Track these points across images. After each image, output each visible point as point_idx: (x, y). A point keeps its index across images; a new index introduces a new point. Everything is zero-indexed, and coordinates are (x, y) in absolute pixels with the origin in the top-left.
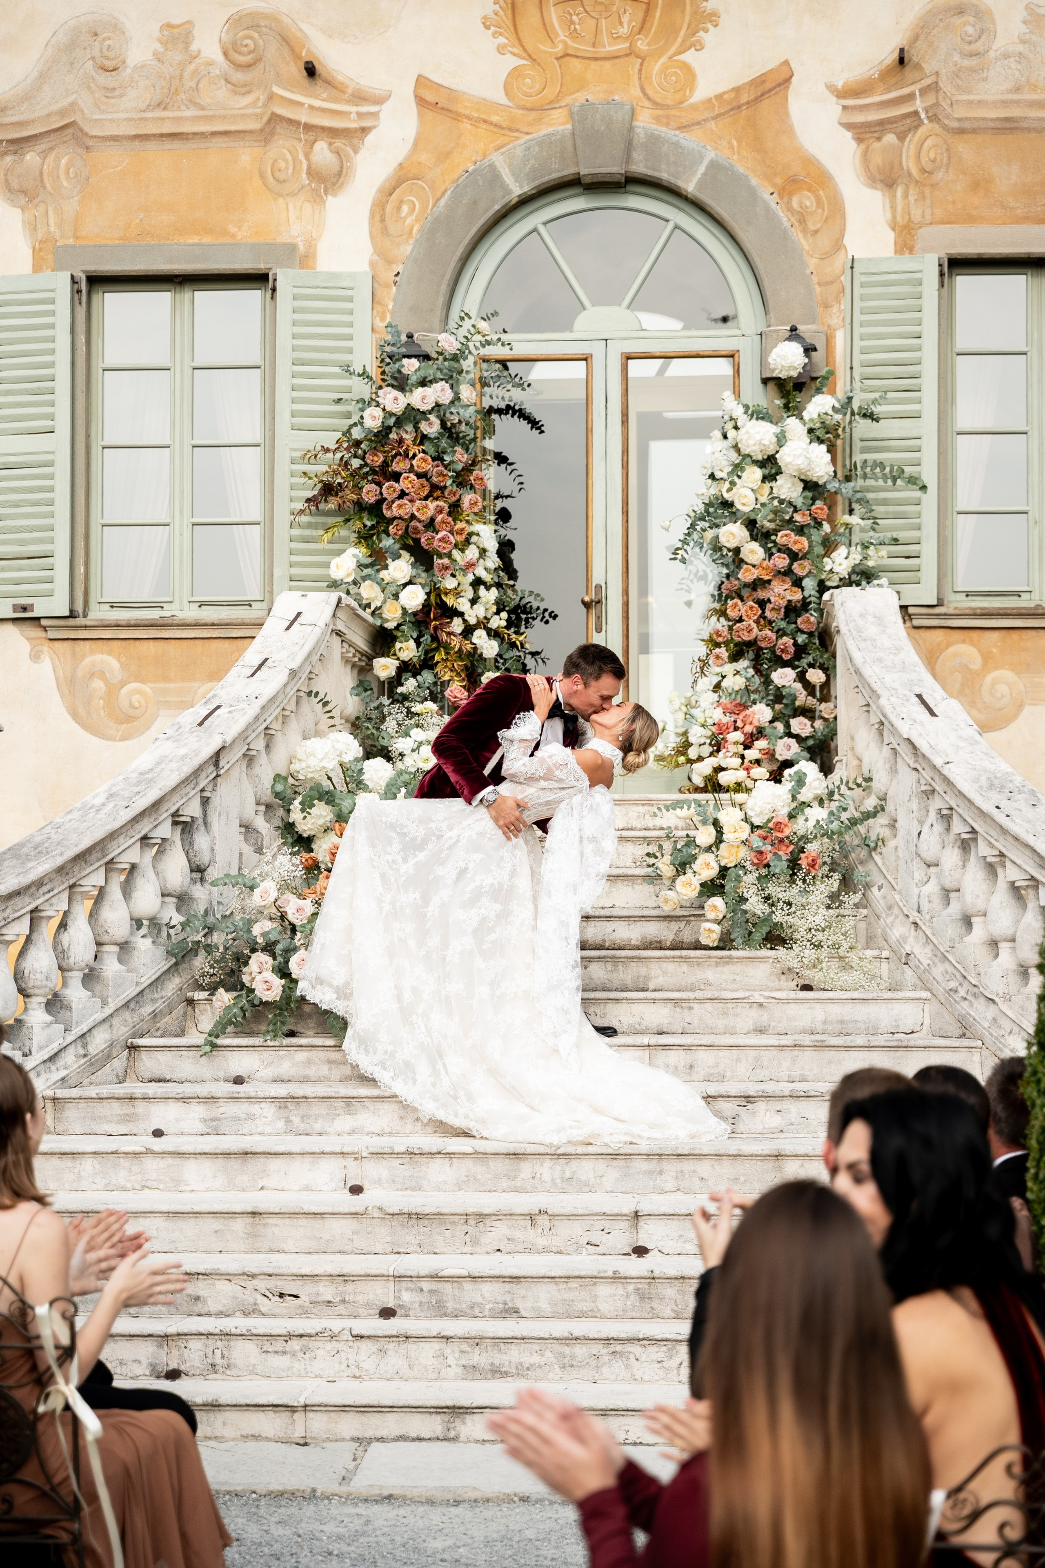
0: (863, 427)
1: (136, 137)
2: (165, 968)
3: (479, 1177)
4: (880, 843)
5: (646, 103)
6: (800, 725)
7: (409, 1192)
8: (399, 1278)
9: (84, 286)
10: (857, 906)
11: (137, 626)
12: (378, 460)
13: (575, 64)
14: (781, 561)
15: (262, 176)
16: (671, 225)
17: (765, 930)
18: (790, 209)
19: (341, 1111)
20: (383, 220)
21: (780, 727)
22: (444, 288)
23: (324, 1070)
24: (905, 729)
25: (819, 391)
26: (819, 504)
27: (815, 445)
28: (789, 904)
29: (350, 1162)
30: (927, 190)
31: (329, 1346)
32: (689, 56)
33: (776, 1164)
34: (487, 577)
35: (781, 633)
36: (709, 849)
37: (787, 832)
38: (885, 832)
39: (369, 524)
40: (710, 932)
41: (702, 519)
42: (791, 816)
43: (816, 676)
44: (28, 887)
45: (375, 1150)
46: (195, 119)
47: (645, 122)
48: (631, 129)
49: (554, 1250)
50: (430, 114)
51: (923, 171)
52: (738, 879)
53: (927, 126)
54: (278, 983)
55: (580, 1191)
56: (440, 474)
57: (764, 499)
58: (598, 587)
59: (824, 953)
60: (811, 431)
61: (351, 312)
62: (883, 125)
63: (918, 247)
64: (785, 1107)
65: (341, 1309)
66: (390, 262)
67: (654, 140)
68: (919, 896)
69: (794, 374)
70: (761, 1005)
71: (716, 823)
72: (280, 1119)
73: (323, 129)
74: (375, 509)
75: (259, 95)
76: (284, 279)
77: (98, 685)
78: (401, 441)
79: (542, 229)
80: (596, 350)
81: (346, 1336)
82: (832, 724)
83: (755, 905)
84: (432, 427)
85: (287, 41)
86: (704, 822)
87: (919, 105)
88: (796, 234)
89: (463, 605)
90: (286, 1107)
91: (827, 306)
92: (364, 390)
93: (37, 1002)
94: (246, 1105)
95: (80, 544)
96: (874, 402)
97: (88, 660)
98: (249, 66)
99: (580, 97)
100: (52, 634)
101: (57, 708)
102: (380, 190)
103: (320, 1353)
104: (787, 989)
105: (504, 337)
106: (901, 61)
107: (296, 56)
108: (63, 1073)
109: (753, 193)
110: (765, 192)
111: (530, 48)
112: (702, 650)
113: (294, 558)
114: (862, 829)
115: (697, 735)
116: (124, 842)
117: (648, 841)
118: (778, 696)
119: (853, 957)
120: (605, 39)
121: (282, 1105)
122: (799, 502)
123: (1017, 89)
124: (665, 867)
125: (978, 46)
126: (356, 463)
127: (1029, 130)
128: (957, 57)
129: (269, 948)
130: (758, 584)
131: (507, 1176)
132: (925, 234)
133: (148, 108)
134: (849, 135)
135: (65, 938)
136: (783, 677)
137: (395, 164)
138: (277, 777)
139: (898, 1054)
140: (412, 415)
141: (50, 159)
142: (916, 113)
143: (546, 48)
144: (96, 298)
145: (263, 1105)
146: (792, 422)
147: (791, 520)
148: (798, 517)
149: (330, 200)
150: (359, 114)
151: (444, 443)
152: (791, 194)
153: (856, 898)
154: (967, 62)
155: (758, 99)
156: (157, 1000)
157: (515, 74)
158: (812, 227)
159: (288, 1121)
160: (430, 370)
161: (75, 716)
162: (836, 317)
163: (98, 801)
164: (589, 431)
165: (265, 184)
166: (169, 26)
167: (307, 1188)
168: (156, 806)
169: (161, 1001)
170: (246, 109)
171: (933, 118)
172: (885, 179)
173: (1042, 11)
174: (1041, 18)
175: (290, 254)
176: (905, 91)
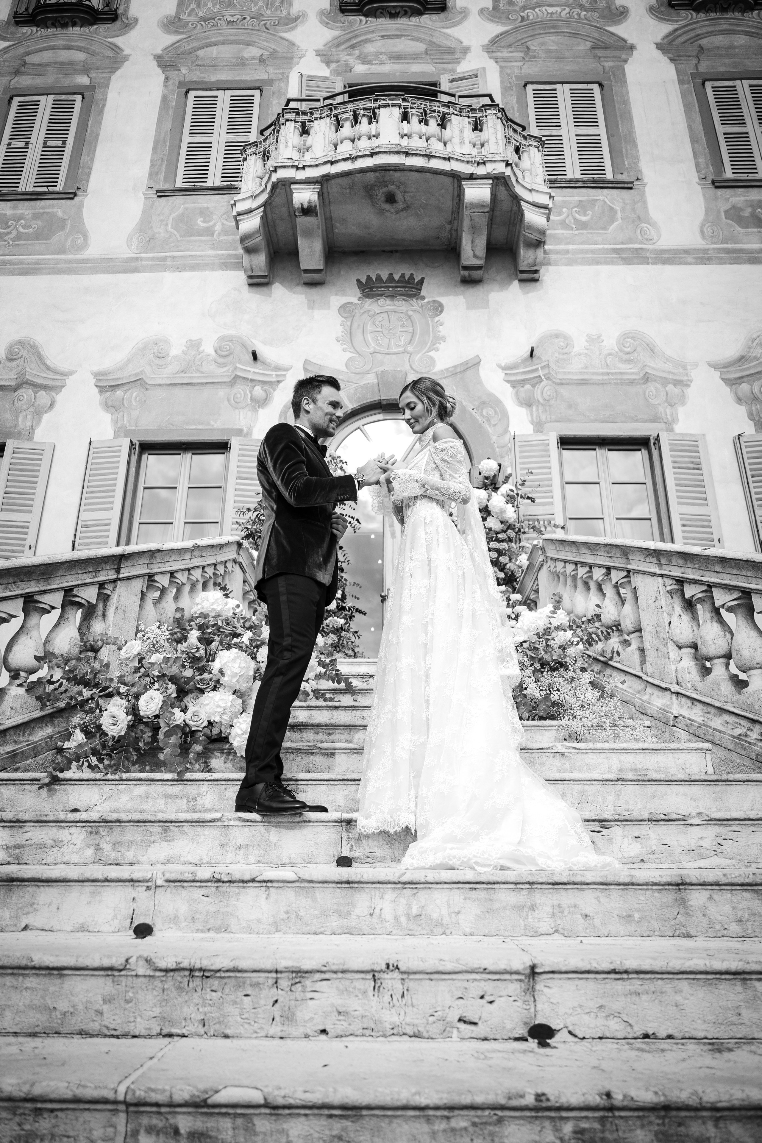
1: (170, 384)
2: (37, 716)
3: (302, 913)
4: (615, 654)
5: (413, 372)
7: (212, 934)
9: (137, 447)
13: (379, 356)
18: (482, 415)
19: (157, 838)
25: (504, 483)
26: (510, 531)
27: (506, 504)
29: (140, 892)
30: (547, 408)
32: (432, 354)
33: (678, 896)
45: (173, 877)
46: (199, 377)
49: (409, 1030)
51: (545, 400)
53: (545, 382)
55: (431, 933)
62: (524, 382)
63: (545, 429)
64: (644, 832)
68: (677, 671)
70: (563, 755)
72: (89, 846)
73: (259, 381)
75: (230, 368)
76: (235, 443)
79: (362, 427)
83: (533, 691)
85: (244, 346)
87: (541, 373)
88: (486, 425)
90: (97, 833)
91: (502, 457)
94: (55, 830)
98: (226, 356)
99: (381, 369)
106: (532, 354)
107: (248, 350)
109: (464, 408)
110: (470, 408)
111: (358, 350)
120: (393, 346)
121: (94, 829)
122: (499, 530)
123: (586, 368)
125: (566, 350)
127: (593, 384)
128: (557, 355)
131: (337, 912)
132: (549, 426)
133: (177, 373)
134: (508, 385)
139: (718, 788)
141: (128, 394)
142: (540, 376)
143: (365, 349)
144: (145, 457)
145: (73, 830)
148: (499, 536)
149: (261, 411)
150: (277, 375)
152: (482, 409)
154: (561, 357)
155: (464, 371)
156: (21, 742)
157: (350, 359)
158: (493, 423)
159: (98, 848)
162: (507, 462)
165: (230, 404)
166: (191, 340)
167: (83, 929)
169: (25, 744)
170: (223, 373)
171: (548, 379)
172: (528, 403)
173: (595, 337)
174: (595, 340)
175: (239, 432)
176: (534, 367)
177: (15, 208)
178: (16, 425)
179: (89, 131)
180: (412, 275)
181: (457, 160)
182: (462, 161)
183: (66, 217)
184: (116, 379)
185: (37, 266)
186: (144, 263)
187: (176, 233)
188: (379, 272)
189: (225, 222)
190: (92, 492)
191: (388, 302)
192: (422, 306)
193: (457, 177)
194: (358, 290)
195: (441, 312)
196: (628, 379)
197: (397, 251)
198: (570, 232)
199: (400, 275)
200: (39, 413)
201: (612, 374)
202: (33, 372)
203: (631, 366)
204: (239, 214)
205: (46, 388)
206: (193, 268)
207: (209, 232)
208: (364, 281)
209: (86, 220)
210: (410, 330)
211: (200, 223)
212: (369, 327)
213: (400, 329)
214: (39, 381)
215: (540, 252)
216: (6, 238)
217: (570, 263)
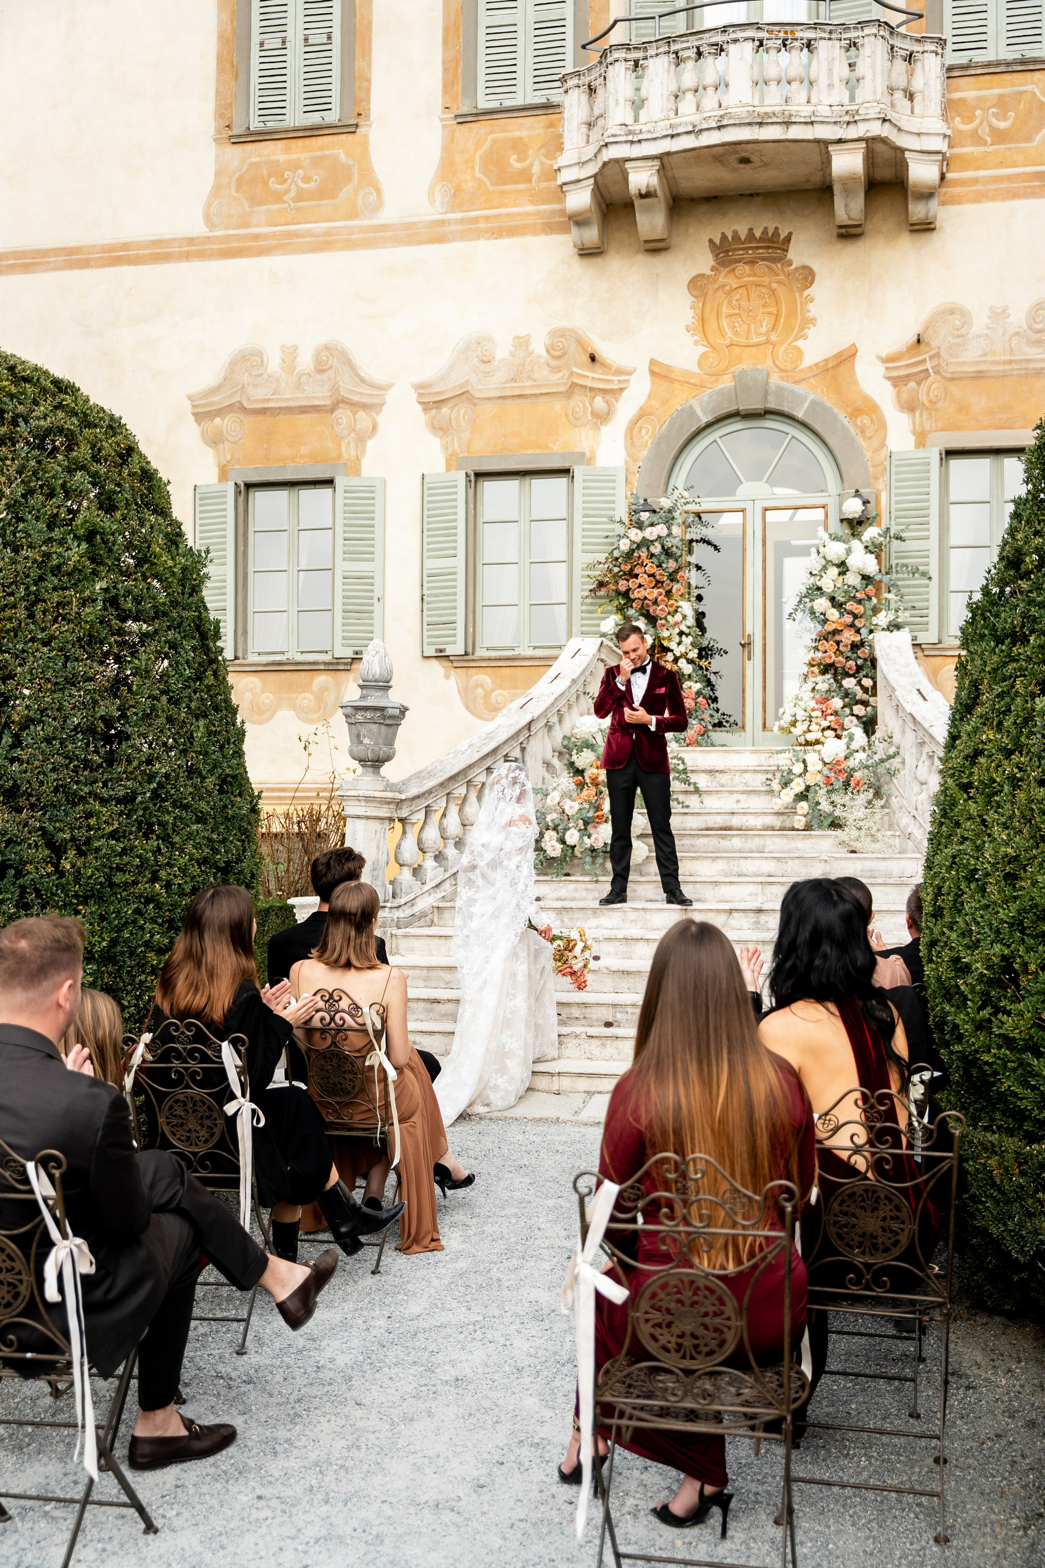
0: (896, 544)
1: (501, 397)
4: (896, 772)
5: (776, 369)
6: (859, 710)
8: (614, 1006)
9: (473, 478)
10: (882, 807)
11: (500, 659)
12: (627, 568)
13: (737, 350)
14: (848, 619)
15: (567, 416)
16: (790, 436)
17: (830, 820)
18: (855, 425)
19: (590, 916)
20: (631, 438)
21: (847, 710)
22: (665, 473)
23: (584, 894)
24: (909, 708)
25: (871, 525)
26: (870, 587)
27: (868, 555)
28: (844, 806)
30: (933, 413)
31: (575, 1041)
32: (800, 343)
34: (687, 631)
35: (848, 658)
36: (800, 775)
37: (843, 766)
38: (900, 766)
39: (622, 602)
40: (799, 821)
41: (806, 597)
42: (846, 758)
43: (867, 682)
44: (424, 794)
45: (606, 937)
46: (531, 387)
47: (775, 380)
48: (767, 384)
50: (657, 380)
51: (931, 402)
52: (816, 792)
53: (933, 377)
54: (559, 846)
56: (661, 575)
57: (839, 585)
58: (749, 636)
59: (863, 833)
60: (866, 547)
61: (614, 488)
62: (908, 377)
63: (928, 444)
65: (584, 1022)
66: (635, 460)
67: (780, 390)
68: (916, 801)
69: (857, 516)
70: (826, 861)
71: (804, 762)
73: (600, 389)
74: (626, 594)
75: (565, 373)
76: (578, 471)
77: (480, 691)
78: (639, 557)
79: (719, 440)
80: (748, 506)
81: (585, 1036)
82: (874, 708)
83: (825, 806)
84: (656, 549)
85: (581, 343)
86: (797, 761)
87: (928, 365)
88: (859, 439)
89: (673, 645)
91: (876, 478)
92: (620, 529)
93: (430, 856)
95: (471, 616)
96: (902, 531)
97: (475, 678)
98: (560, 357)
99: (739, 367)
100: (455, 664)
101: (458, 703)
102: (630, 422)
103: (570, 1045)
104: (843, 853)
105: (697, 500)
106: (919, 341)
107: (585, 350)
108: (443, 894)
109: (835, 417)
110: (842, 416)
111: (712, 342)
112: (805, 669)
113: (584, 622)
114: (887, 764)
115: (801, 715)
116: (477, 771)
117: (767, 772)
118: (847, 694)
119: (879, 835)
120: (753, 335)
121: (559, 912)
122: (858, 587)
123: (985, 355)
124: (776, 786)
125: (962, 332)
126: (616, 570)
127: (991, 377)
128: (950, 338)
129: (555, 828)
130: (836, 632)
132: (933, 437)
133: (507, 382)
134: (889, 383)
135: (445, 821)
136: (849, 683)
137: (638, 408)
138: (565, 737)
140: (645, 543)
141: (455, 411)
142: (927, 370)
143: (720, 341)
146: (855, 543)
147: (854, 597)
148: (858, 595)
149: (604, 428)
150: (619, 381)
151: (663, 557)
152: (856, 417)
153: (882, 802)
154: (956, 341)
155: (838, 365)
157: (704, 356)
158: (868, 435)
160: (655, 518)
161: (468, 708)
162: (881, 484)
163: (463, 749)
164: (744, 550)
165: (568, 420)
166: (518, 337)
168: (495, 751)
170: (557, 380)
171: (937, 372)
172: (910, 407)
173: (999, 311)
174: (999, 315)
175: (581, 458)
176: (921, 358)
177: (288, 150)
178: (340, 456)
179: (358, 17)
180: (777, 228)
181: (822, 122)
182: (828, 123)
183: (351, 162)
184: (439, 393)
185: (328, 238)
186: (453, 228)
187: (486, 180)
188: (735, 227)
189: (544, 160)
190: (432, 536)
191: (747, 267)
192: (789, 275)
193: (824, 144)
194: (711, 256)
195: (812, 282)
196: (1035, 369)
197: (758, 195)
198: (983, 149)
199: (761, 230)
200: (362, 440)
201: (1016, 362)
202: (348, 388)
203: (1040, 350)
204: (565, 184)
205: (365, 407)
206: (513, 231)
207: (524, 176)
208: (718, 242)
209: (376, 165)
210: (773, 310)
211: (514, 163)
212: (725, 310)
213: (762, 310)
214: (355, 398)
215: (934, 204)
216: (285, 198)
217: (979, 198)
